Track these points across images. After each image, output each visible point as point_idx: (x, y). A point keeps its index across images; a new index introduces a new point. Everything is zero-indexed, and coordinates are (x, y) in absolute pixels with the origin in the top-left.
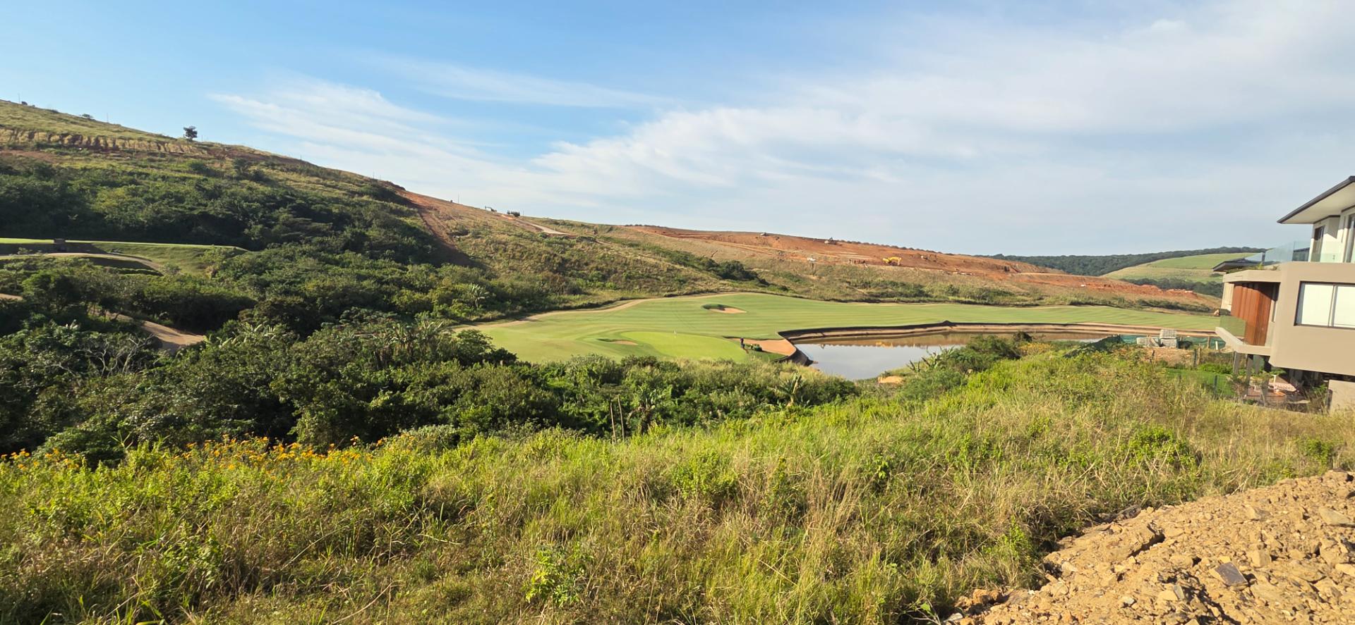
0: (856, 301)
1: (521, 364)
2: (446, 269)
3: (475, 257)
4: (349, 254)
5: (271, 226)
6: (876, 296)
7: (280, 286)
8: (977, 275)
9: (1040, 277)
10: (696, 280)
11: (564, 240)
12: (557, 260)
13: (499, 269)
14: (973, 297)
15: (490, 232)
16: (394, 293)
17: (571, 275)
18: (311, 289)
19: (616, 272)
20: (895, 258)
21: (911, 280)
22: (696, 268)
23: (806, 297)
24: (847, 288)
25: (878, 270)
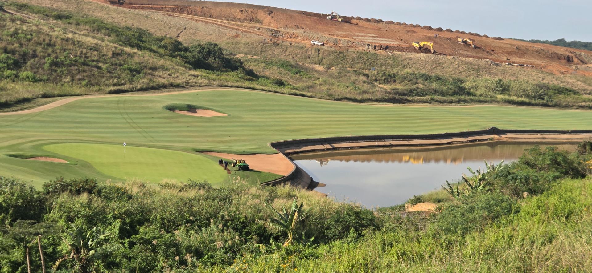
0: (376, 101)
6: (404, 94)
8: (533, 66)
10: (154, 69)
14: (527, 96)
19: (34, 56)
20: (426, 43)
21: (449, 73)
22: (155, 52)
23: (309, 94)
24: (364, 82)
25: (406, 59)
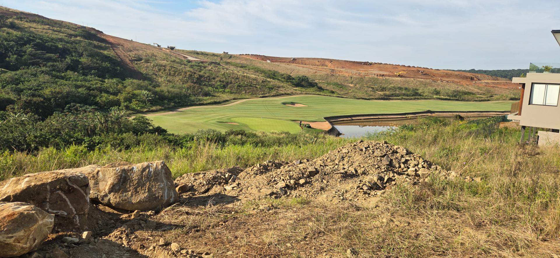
0: (376, 99)
1: (169, 135)
2: (128, 81)
3: (146, 74)
4: (69, 73)
5: (22, 56)
6: (389, 96)
7: (29, 92)
8: (453, 82)
9: (493, 83)
10: (279, 87)
11: (200, 64)
12: (196, 76)
13: (161, 81)
14: (449, 96)
15: (156, 59)
16: (97, 96)
17: (205, 85)
18: (48, 93)
19: (231, 83)
20: (402, 72)
21: (411, 86)
22: (280, 80)
23: (345, 97)
24: (371, 91)
25: (391, 80)
